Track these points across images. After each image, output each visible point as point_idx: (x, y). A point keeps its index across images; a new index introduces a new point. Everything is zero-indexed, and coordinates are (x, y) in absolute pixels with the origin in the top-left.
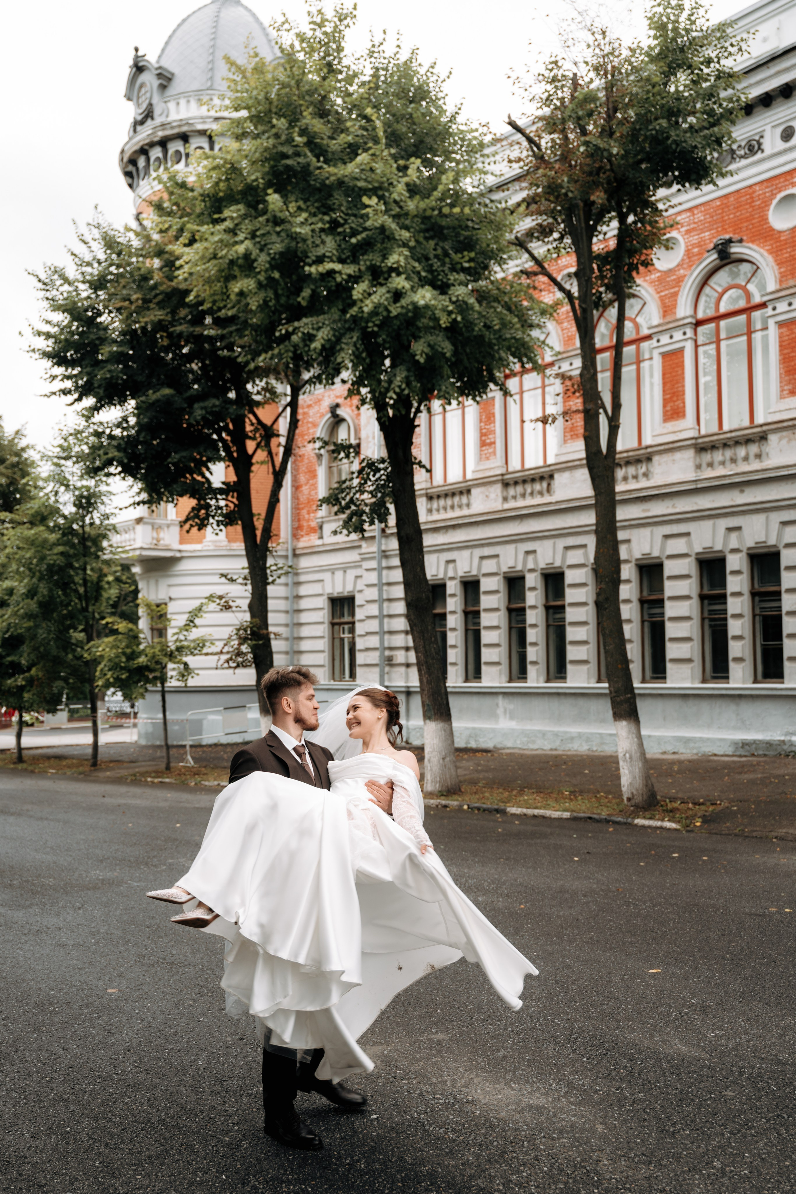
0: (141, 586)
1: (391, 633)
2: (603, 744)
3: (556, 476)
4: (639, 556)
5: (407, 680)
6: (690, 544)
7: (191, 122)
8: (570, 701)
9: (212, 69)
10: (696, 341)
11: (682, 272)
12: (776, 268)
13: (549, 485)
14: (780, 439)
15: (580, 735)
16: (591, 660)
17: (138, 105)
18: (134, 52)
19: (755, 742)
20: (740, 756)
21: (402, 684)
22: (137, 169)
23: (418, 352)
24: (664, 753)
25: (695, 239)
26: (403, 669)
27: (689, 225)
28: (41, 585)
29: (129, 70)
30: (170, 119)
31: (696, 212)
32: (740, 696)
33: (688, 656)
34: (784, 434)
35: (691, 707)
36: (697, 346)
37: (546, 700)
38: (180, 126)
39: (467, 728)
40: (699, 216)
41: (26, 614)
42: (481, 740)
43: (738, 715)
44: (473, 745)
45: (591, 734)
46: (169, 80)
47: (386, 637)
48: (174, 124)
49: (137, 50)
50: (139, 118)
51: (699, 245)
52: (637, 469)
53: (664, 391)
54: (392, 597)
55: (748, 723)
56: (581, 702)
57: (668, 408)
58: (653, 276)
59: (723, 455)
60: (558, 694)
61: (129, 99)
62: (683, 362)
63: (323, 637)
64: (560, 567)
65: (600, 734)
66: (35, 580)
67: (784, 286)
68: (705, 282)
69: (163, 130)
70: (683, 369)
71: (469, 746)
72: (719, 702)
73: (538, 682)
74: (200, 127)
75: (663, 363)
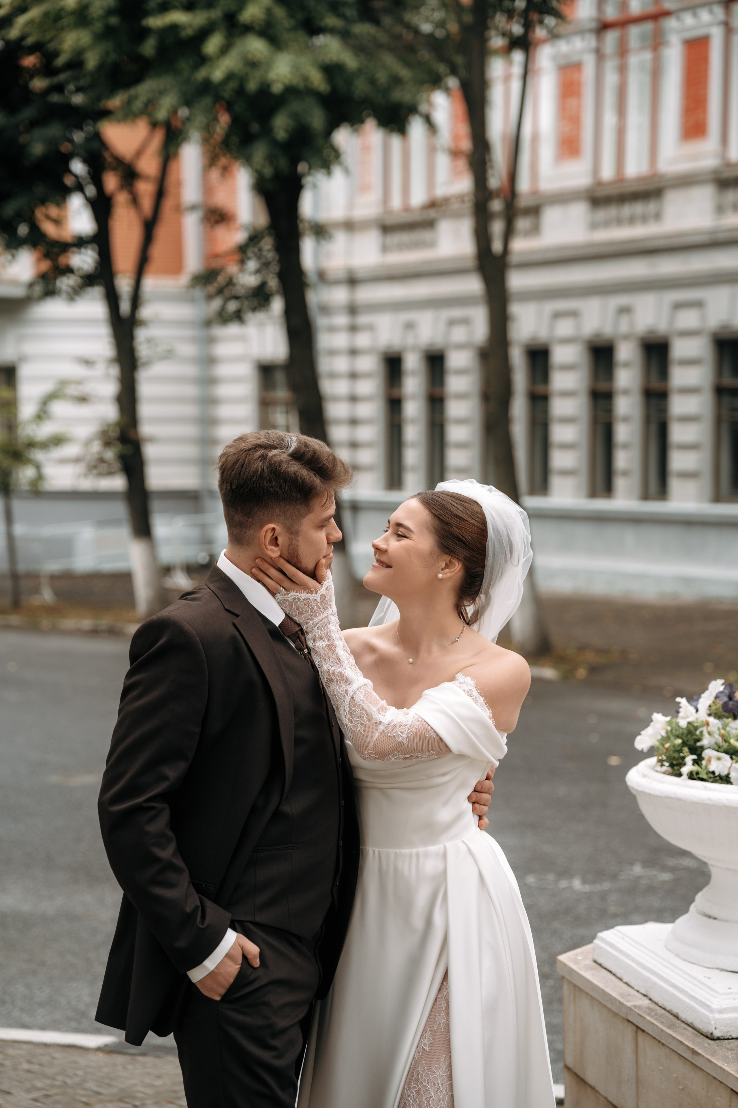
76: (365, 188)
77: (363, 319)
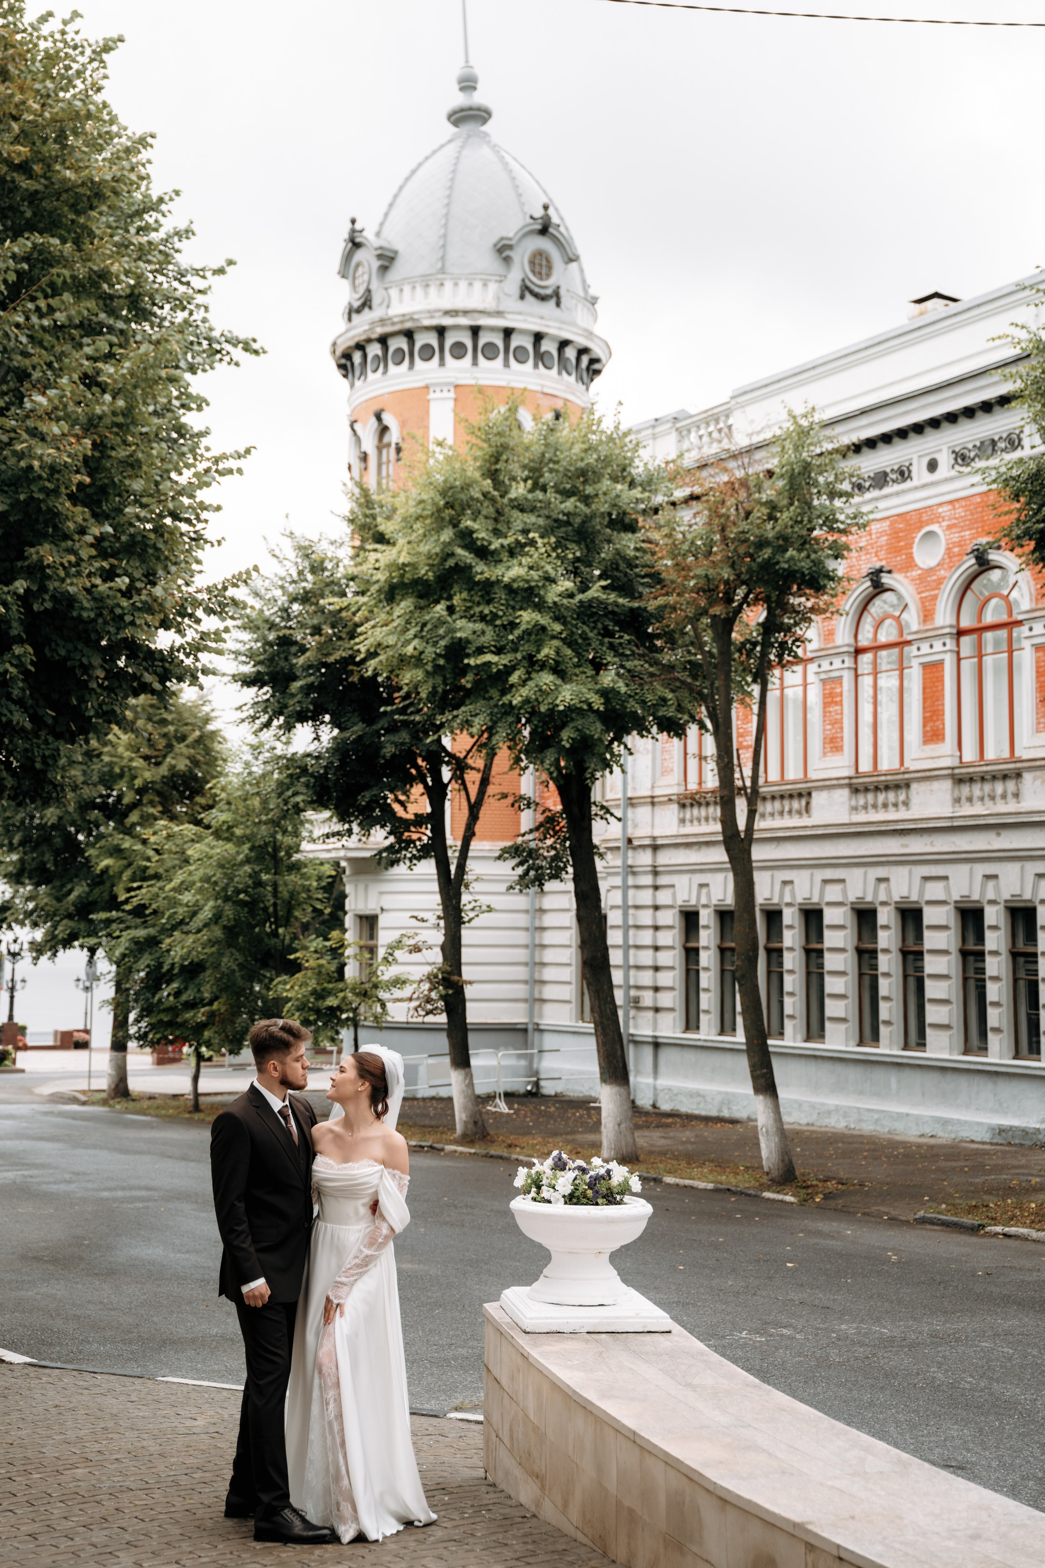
0: (349, 889)
1: (638, 968)
2: (860, 1120)
3: (814, 794)
4: (897, 899)
5: (655, 1028)
6: (947, 890)
7: (415, 317)
8: (827, 1066)
9: (444, 246)
10: (958, 653)
11: (942, 572)
12: (1032, 583)
13: (808, 803)
14: (1034, 780)
15: (837, 1109)
16: (850, 1018)
17: (354, 287)
18: (350, 225)
19: (1011, 1128)
20: (997, 1144)
21: (650, 1033)
22: (352, 365)
23: (565, 738)
24: (922, 1136)
25: (955, 537)
26: (650, 1014)
27: (950, 520)
28: (227, 908)
29: (343, 244)
30: (392, 312)
31: (957, 505)
32: (997, 1073)
33: (945, 1021)
34: (1038, 773)
35: (950, 1082)
36: (959, 660)
37: (803, 1061)
38: (402, 322)
39: (720, 1093)
40: (960, 512)
41: (210, 940)
42: (734, 1108)
43: (995, 1095)
44: (726, 1114)
45: (849, 1107)
46: (392, 259)
47: (632, 972)
48: (396, 320)
49: (353, 222)
50: (356, 304)
51: (959, 544)
52: (897, 796)
53: (924, 708)
54: (639, 923)
55: (1005, 1105)
56: (839, 1068)
57: (928, 728)
58: (914, 573)
59: (982, 789)
60: (815, 1057)
61: (343, 277)
62: (943, 676)
63: (569, 965)
64: (818, 904)
65: (858, 1109)
66: (219, 901)
67: (1040, 606)
68: (967, 586)
69: (383, 325)
70: (943, 685)
71: (722, 1114)
72: (977, 1080)
73: (795, 1041)
74: (427, 322)
75: (924, 674)
76: (666, 772)
77: (662, 880)
